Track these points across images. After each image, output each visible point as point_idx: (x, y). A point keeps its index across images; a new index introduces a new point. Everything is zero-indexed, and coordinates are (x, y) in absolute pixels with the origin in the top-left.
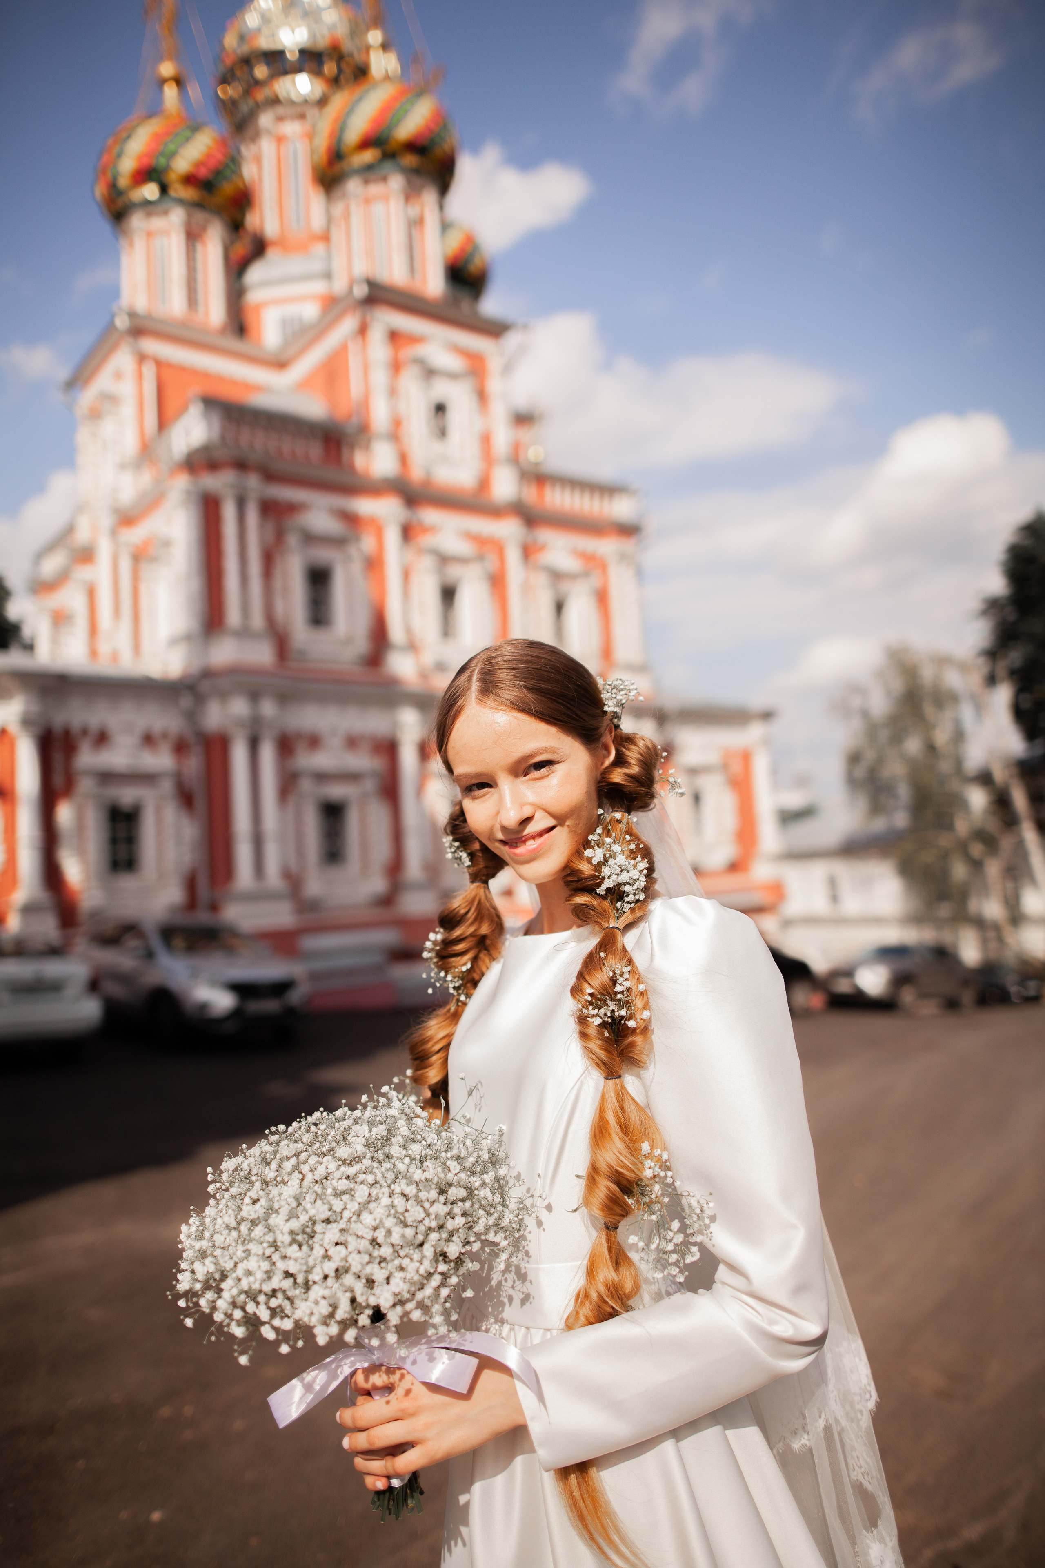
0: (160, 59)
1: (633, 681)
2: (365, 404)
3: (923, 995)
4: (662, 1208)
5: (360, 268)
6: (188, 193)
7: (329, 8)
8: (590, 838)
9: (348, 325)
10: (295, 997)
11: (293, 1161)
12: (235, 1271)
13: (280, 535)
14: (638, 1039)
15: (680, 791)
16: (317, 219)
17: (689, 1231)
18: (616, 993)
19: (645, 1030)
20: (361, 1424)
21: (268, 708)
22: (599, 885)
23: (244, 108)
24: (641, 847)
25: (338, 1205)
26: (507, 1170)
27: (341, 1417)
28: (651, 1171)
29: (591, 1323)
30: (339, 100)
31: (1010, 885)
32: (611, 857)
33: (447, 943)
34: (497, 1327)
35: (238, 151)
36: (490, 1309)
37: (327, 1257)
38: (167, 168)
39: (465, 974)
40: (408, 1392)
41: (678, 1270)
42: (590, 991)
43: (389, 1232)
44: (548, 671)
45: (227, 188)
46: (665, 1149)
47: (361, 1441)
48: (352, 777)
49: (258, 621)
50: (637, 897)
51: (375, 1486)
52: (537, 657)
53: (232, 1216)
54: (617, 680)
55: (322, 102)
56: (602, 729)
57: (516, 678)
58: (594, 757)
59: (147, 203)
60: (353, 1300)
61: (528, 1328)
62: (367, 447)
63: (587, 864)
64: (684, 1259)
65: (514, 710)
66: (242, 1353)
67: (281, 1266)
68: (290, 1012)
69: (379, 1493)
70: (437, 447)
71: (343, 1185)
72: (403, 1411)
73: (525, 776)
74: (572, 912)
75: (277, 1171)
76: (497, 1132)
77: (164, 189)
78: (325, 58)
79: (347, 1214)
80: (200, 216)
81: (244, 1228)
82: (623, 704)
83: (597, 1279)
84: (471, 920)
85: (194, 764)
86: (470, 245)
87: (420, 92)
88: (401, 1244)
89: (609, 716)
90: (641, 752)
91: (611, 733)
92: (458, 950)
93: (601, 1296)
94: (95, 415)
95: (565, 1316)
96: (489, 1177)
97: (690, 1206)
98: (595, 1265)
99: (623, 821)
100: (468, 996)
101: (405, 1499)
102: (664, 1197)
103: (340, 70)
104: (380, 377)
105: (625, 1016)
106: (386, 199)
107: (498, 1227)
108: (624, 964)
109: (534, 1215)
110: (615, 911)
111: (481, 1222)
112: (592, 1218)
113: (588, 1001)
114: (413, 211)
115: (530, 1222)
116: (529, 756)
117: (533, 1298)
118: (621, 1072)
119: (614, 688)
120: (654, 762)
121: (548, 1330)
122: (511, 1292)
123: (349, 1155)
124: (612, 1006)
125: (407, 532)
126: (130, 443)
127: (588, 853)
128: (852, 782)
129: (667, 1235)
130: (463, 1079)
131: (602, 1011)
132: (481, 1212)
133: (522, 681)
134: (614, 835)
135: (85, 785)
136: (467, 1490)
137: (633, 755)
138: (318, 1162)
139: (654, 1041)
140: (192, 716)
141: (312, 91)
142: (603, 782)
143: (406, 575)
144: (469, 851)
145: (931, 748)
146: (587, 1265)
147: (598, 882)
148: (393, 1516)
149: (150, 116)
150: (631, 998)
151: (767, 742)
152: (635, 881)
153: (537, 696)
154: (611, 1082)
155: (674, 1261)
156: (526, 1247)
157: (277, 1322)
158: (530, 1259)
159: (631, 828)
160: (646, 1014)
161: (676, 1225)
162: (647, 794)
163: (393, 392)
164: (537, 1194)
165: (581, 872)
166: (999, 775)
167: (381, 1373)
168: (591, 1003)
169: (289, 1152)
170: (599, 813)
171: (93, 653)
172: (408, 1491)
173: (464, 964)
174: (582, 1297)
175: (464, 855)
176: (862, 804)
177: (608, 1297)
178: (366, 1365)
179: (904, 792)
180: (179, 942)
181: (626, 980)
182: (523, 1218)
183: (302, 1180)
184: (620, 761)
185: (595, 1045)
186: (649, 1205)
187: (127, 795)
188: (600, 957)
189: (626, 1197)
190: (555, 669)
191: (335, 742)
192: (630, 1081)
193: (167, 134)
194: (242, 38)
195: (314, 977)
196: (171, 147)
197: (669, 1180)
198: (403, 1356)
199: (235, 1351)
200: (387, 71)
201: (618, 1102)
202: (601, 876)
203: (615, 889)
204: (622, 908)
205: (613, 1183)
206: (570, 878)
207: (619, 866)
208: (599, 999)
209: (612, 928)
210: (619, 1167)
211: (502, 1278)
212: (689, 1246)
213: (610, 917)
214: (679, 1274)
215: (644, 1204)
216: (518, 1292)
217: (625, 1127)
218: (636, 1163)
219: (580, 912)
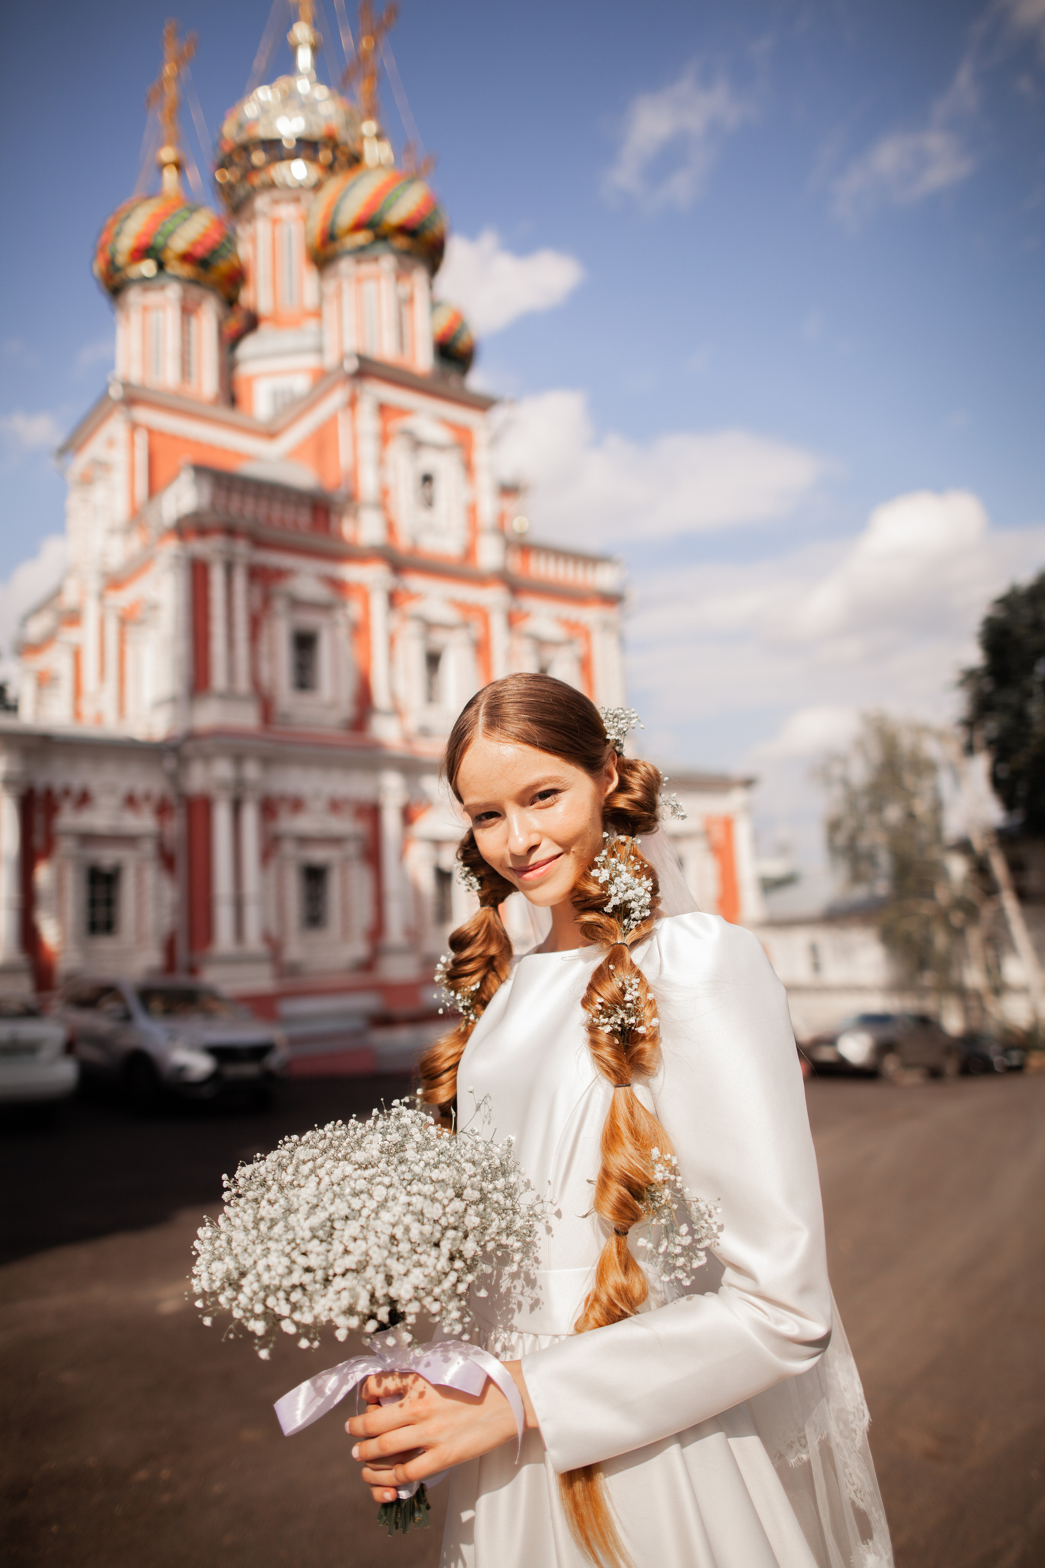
0: (160, 145)
1: (633, 710)
2: (353, 474)
3: (907, 1065)
4: (671, 1213)
5: (351, 343)
6: (185, 270)
7: (327, 100)
8: (596, 859)
9: (338, 397)
10: (274, 1061)
11: (310, 1165)
12: (255, 1268)
13: (267, 600)
14: (647, 1046)
15: (682, 814)
16: (310, 297)
17: (697, 1237)
18: (625, 1003)
19: (654, 1038)
20: (373, 1430)
21: (252, 771)
22: (606, 904)
23: (241, 192)
24: (645, 867)
25: (356, 1203)
26: (516, 1179)
27: (350, 1426)
28: (661, 1174)
29: (601, 1326)
30: (334, 185)
31: (991, 953)
32: (617, 876)
33: (457, 963)
34: (506, 1336)
35: (234, 231)
36: (499, 1318)
37: (346, 1252)
38: (165, 247)
39: (475, 994)
40: (422, 1395)
41: (685, 1274)
42: (601, 1000)
43: (407, 1230)
44: (551, 704)
45: (223, 266)
46: (673, 1154)
47: (372, 1448)
48: (335, 841)
49: (243, 684)
50: (643, 915)
51: (383, 1498)
52: (540, 690)
53: (251, 1215)
54: (618, 709)
55: (317, 187)
56: (605, 758)
57: (520, 711)
58: (598, 784)
59: (144, 280)
60: (372, 1295)
61: (536, 1336)
62: (355, 516)
63: (594, 885)
64: (691, 1264)
65: (519, 743)
66: (263, 1347)
67: (302, 1261)
68: (269, 1076)
69: (387, 1506)
70: (424, 516)
71: (361, 1184)
72: (415, 1414)
73: (531, 805)
74: (581, 931)
75: (294, 1175)
76: (507, 1143)
77: (161, 266)
78: (320, 146)
79: (365, 1212)
80: (195, 292)
81: (263, 1227)
82: (624, 732)
83: (607, 1281)
84: (479, 942)
85: (175, 826)
86: (459, 323)
87: (413, 178)
88: (418, 1242)
89: (612, 744)
90: (644, 778)
91: (613, 759)
92: (467, 970)
93: (612, 1301)
94: (87, 481)
95: (575, 1321)
96: (500, 1183)
97: (699, 1210)
98: (605, 1268)
99: (627, 843)
100: (477, 1016)
101: (412, 1514)
102: (673, 1203)
103: (335, 158)
104: (368, 448)
105: (634, 1024)
106: (377, 278)
107: (509, 1230)
108: (633, 976)
109: (544, 1221)
110: (622, 928)
111: (494, 1224)
112: (602, 1221)
113: (599, 1011)
114: (404, 289)
115: (539, 1227)
116: (534, 786)
117: (543, 1303)
118: (630, 1080)
119: (615, 717)
120: (656, 787)
121: (557, 1336)
122: (520, 1298)
123: (364, 1160)
124: (622, 1014)
125: (393, 599)
126: (120, 508)
127: (595, 873)
128: (833, 849)
129: (676, 1239)
130: (471, 1092)
131: (612, 1020)
132: (494, 1215)
133: (526, 714)
134: (619, 855)
135: (66, 846)
136: (472, 1506)
137: (635, 781)
138: (334, 1166)
139: (663, 1050)
140: (174, 778)
141: (308, 177)
142: (607, 808)
143: (392, 641)
144: (479, 876)
145: (911, 816)
146: (597, 1269)
147: (605, 901)
148: (401, 1530)
149: (149, 197)
150: (640, 1006)
151: (748, 809)
152: (640, 898)
153: (540, 728)
154: (621, 1090)
155: (681, 1265)
156: (536, 1253)
157: (297, 1316)
158: (540, 1264)
159: (636, 851)
160: (655, 1021)
161: (684, 1229)
162: (650, 818)
163: (381, 462)
164: (547, 1199)
165: (588, 892)
166: (978, 844)
167: (395, 1377)
168: (601, 1012)
169: (306, 1155)
170: (604, 836)
171: (77, 714)
172: (416, 1504)
173: (473, 984)
174: (593, 1300)
175: (474, 880)
176: (843, 871)
177: (618, 1301)
178: (379, 1369)
179: (884, 860)
180: (157, 1005)
181: (635, 990)
182: (533, 1224)
183: (319, 1183)
184: (624, 787)
185: (606, 1053)
186: (657, 1210)
187: (107, 857)
188: (609, 969)
189: (636, 1202)
190: (558, 701)
191: (318, 806)
192: (639, 1090)
193: (165, 214)
194: (241, 127)
195: (293, 1041)
196: (170, 227)
197: (679, 1185)
198: (418, 1356)
199: (256, 1345)
200: (380, 159)
201: (629, 1108)
202: (607, 895)
203: (621, 907)
204: (629, 925)
205: (625, 1187)
206: (578, 899)
207: (625, 884)
208: (609, 1008)
209: (619, 944)
210: (629, 1172)
211: (512, 1282)
212: (696, 1251)
213: (617, 934)
214: (686, 1278)
215: (653, 1209)
216: (526, 1298)
217: (635, 1132)
218: (646, 1167)
219: (588, 930)
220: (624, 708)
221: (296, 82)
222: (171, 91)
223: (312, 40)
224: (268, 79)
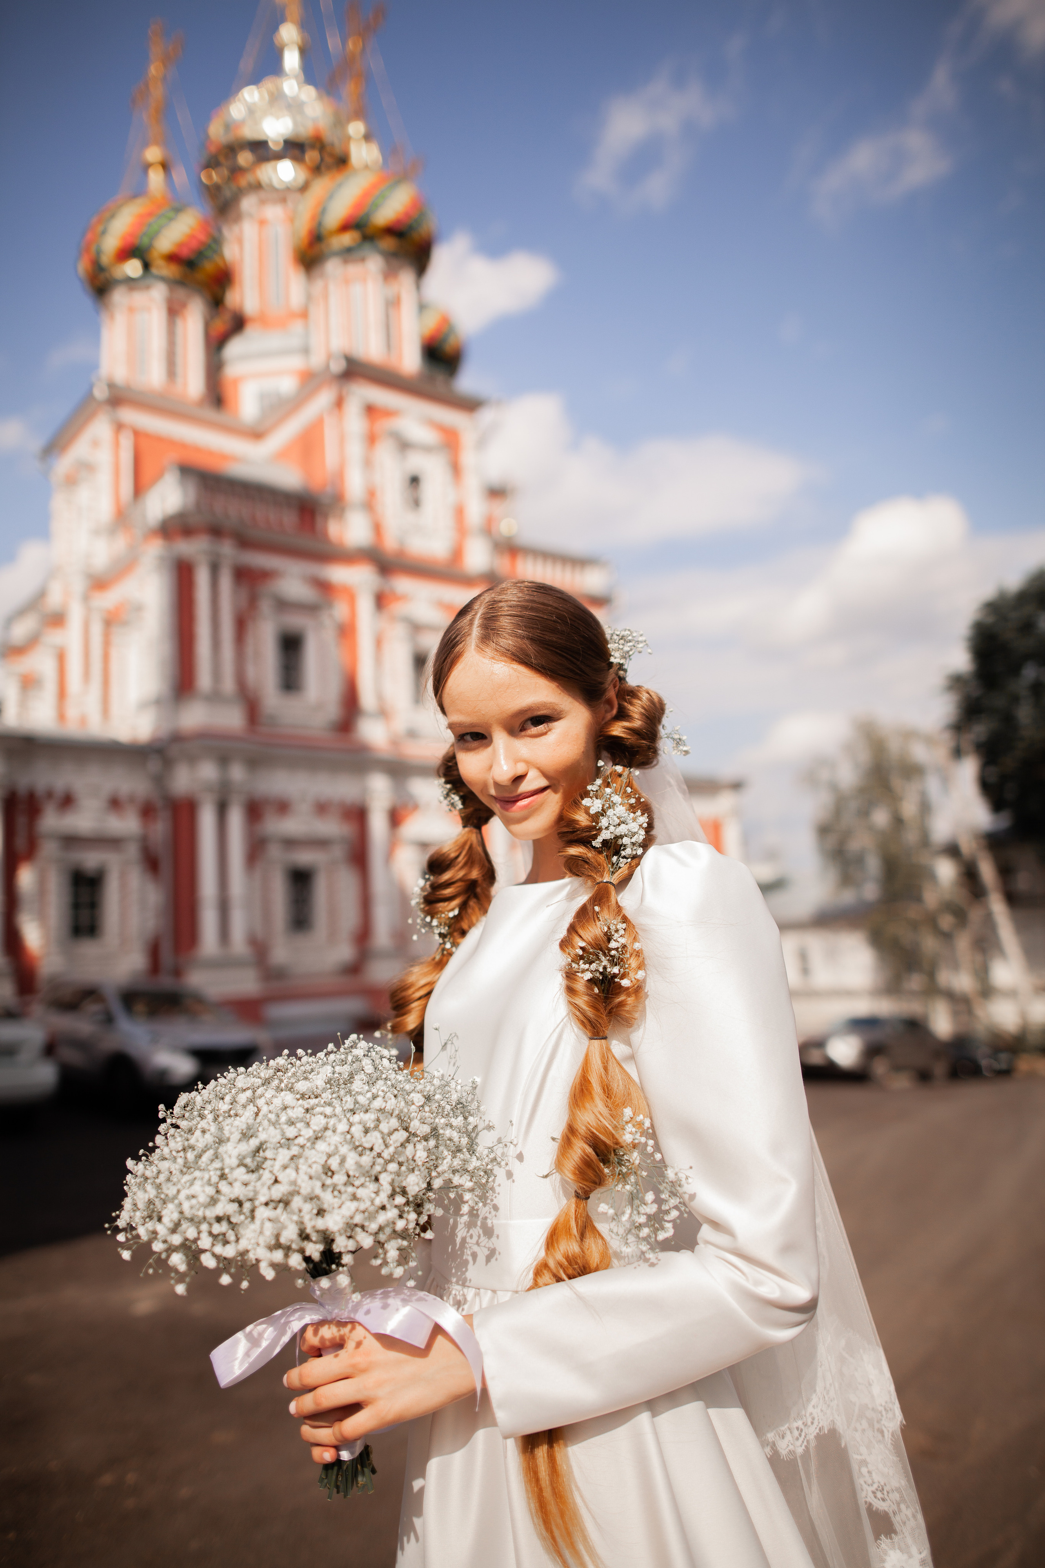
0: (146, 145)
1: (641, 632)
2: (340, 475)
3: (895, 1067)
5: (339, 343)
6: (171, 271)
7: (314, 101)
8: (589, 788)
9: (324, 398)
13: (253, 601)
14: (630, 999)
15: (685, 748)
16: (296, 299)
18: (610, 950)
19: (638, 990)
21: (237, 773)
22: (595, 837)
23: (227, 193)
24: (642, 800)
26: (477, 1119)
27: (288, 1378)
28: (631, 1136)
30: (320, 186)
31: (979, 958)
32: (609, 807)
33: (434, 887)
34: (460, 1289)
35: (220, 231)
36: (454, 1271)
38: (150, 247)
39: (452, 921)
40: (358, 1346)
42: (583, 944)
43: (343, 1160)
45: (208, 267)
46: (649, 1116)
47: (308, 1403)
48: (321, 843)
49: (229, 685)
50: (634, 852)
51: (322, 1458)
54: (625, 630)
55: (304, 188)
56: (606, 685)
57: (518, 626)
59: (129, 280)
61: (494, 1291)
62: (341, 517)
63: (584, 815)
65: (514, 662)
66: (180, 1281)
70: (410, 517)
72: (354, 1367)
73: (522, 731)
74: (564, 863)
75: (231, 1104)
76: (471, 1085)
77: (146, 266)
78: (307, 148)
80: (182, 293)
82: (630, 656)
83: (557, 1252)
84: (460, 865)
85: (160, 829)
86: (446, 326)
89: (615, 668)
90: (645, 706)
91: (615, 687)
92: (445, 894)
94: (71, 481)
99: (624, 774)
101: (355, 1477)
103: (322, 159)
104: (355, 449)
105: (617, 974)
106: (364, 279)
108: (619, 921)
109: (504, 1165)
110: (610, 866)
113: (580, 956)
114: (391, 291)
115: (499, 1172)
116: (527, 711)
118: (607, 1032)
119: (621, 639)
120: (658, 717)
122: (475, 1248)
124: (604, 961)
125: (380, 600)
126: (105, 509)
127: (586, 802)
128: (824, 852)
130: (438, 1029)
131: (594, 966)
134: (614, 786)
135: (49, 849)
137: (635, 709)
138: (274, 1096)
140: (160, 780)
141: (295, 179)
142: (601, 737)
143: (377, 641)
144: (461, 794)
145: (898, 820)
147: (594, 834)
148: (341, 1495)
149: (134, 196)
150: (625, 956)
152: (634, 834)
153: (539, 648)
154: (596, 1043)
155: (645, 1235)
157: (218, 1249)
158: (500, 1213)
159: (633, 783)
160: (640, 974)
162: (649, 750)
163: (368, 463)
164: (509, 1141)
165: (576, 822)
166: (967, 847)
167: (332, 1326)
168: (582, 958)
169: (245, 1083)
170: (599, 765)
171: (61, 716)
172: (359, 1467)
173: (451, 910)
175: (456, 798)
176: (832, 876)
179: (873, 864)
180: (140, 1007)
181: (621, 936)
182: (492, 1168)
184: (623, 715)
187: (91, 860)
188: (594, 909)
191: (304, 808)
193: (150, 214)
194: (228, 127)
196: (155, 227)
197: (649, 1149)
200: (367, 160)
201: (603, 1062)
202: (598, 828)
203: (611, 842)
204: (618, 863)
205: (590, 1146)
206: (566, 830)
207: (618, 818)
208: (591, 953)
209: (606, 882)
210: (597, 1130)
211: (468, 1232)
212: (663, 1223)
213: (604, 871)
214: (650, 1251)
215: (619, 1174)
216: (483, 1248)
217: (608, 1088)
218: (616, 1127)
219: (573, 865)
220: (632, 630)
221: (282, 84)
222: (157, 92)
223: (300, 42)
224: (255, 79)
